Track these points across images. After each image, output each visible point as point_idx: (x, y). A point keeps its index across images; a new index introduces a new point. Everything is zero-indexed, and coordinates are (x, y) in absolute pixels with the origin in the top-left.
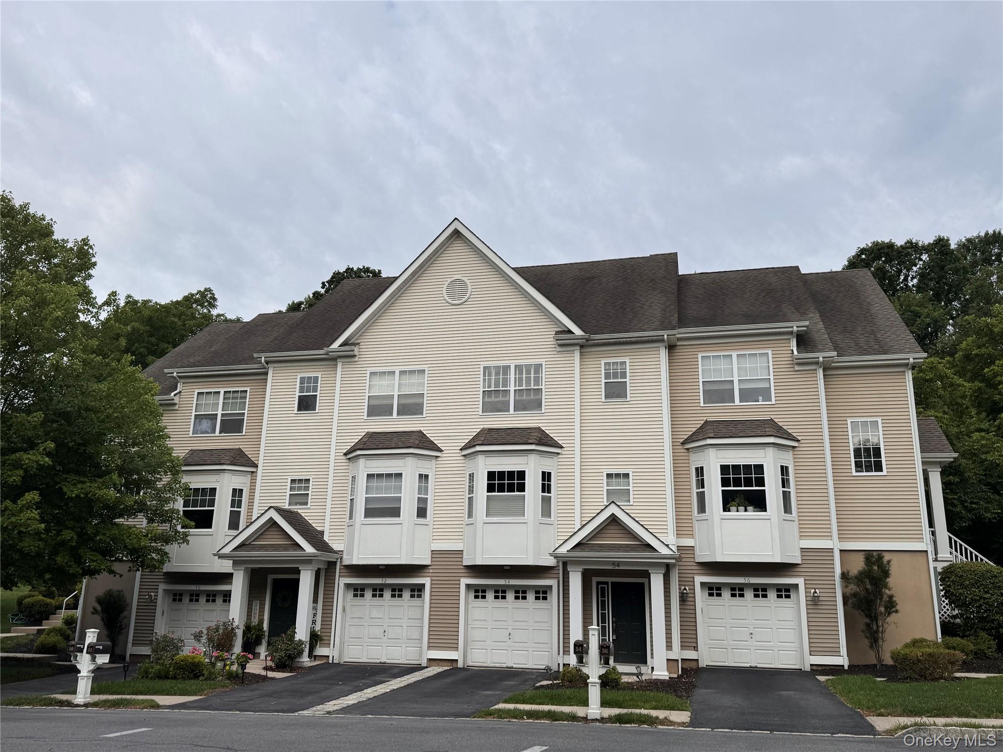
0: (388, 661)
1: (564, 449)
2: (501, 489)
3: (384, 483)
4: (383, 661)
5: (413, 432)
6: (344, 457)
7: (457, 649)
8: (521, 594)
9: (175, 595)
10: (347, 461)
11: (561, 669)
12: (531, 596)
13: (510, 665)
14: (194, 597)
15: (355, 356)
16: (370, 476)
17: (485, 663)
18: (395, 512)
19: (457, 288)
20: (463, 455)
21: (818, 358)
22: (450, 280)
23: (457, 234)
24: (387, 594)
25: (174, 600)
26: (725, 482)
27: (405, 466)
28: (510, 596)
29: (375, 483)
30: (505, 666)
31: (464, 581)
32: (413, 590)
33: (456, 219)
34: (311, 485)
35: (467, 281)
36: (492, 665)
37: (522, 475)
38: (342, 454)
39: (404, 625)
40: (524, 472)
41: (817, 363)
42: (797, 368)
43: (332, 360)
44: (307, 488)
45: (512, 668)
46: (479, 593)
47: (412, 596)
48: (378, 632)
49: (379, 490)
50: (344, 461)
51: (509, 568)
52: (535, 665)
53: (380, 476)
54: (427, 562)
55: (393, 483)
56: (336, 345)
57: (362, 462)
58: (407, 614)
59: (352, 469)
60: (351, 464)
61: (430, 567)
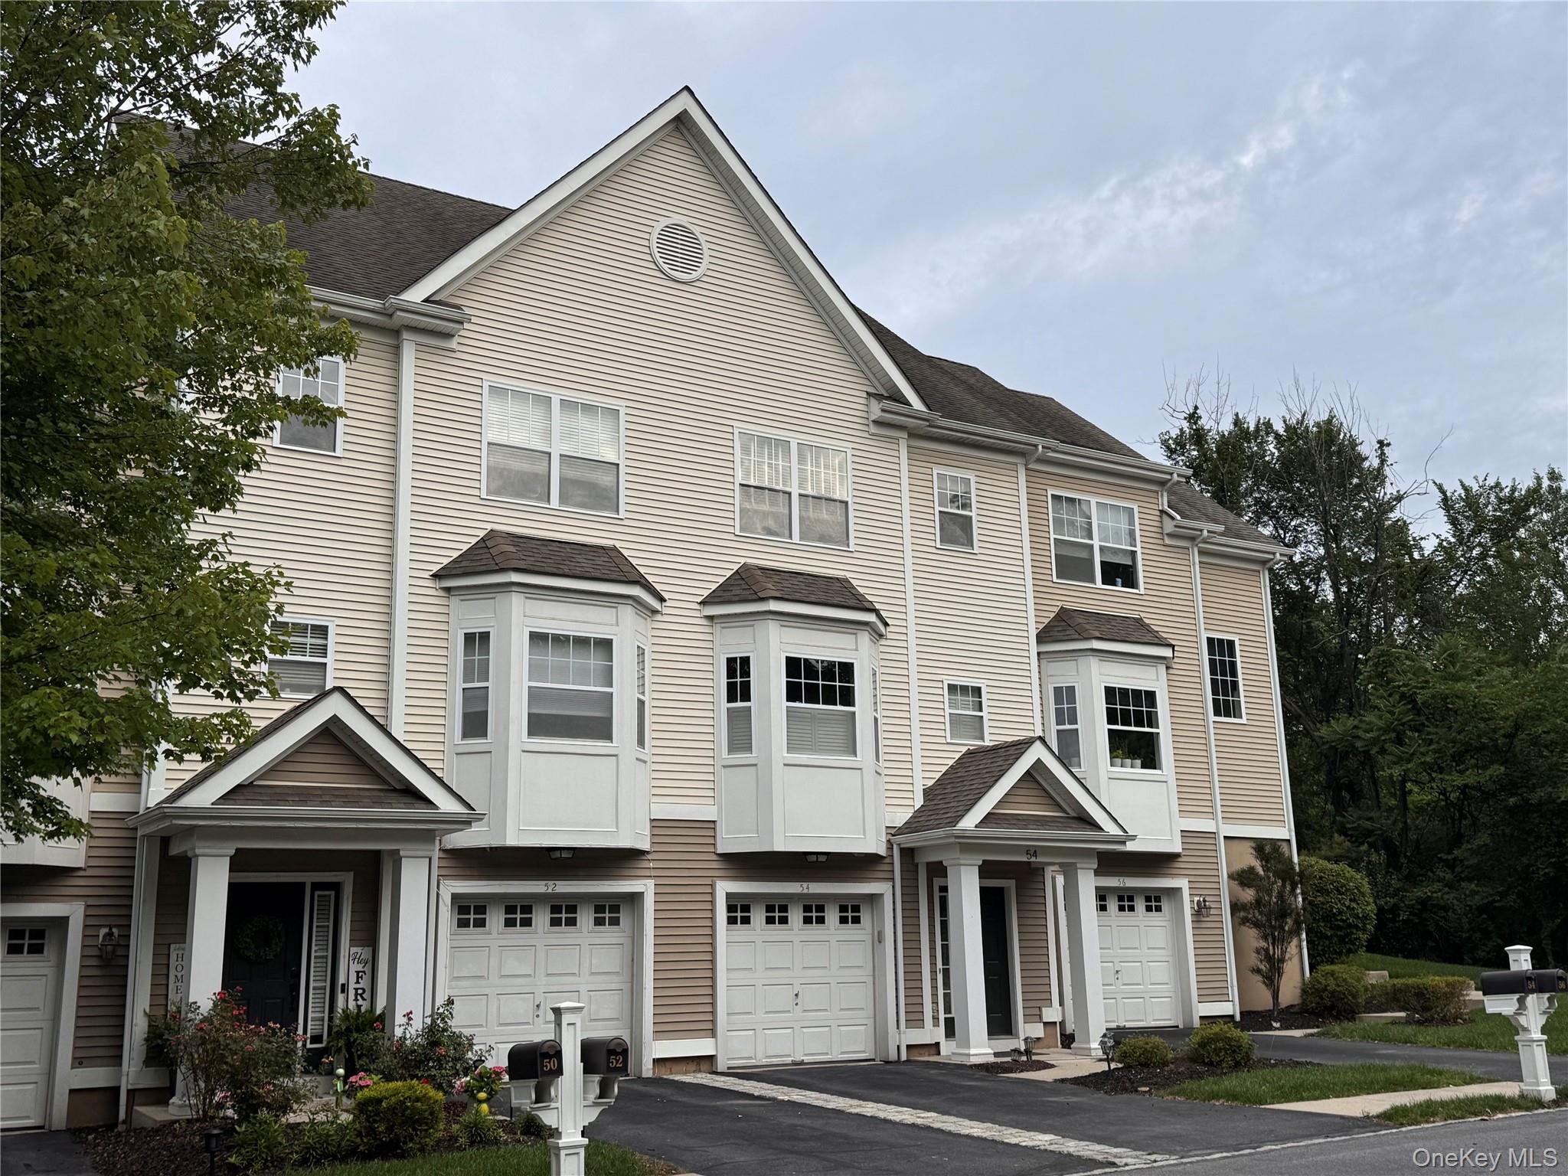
1: (889, 629)
2: (812, 698)
3: (572, 659)
6: (430, 584)
7: (713, 1033)
8: (814, 912)
10: (441, 593)
11: (904, 1057)
12: (832, 916)
13: (799, 1058)
15: (449, 336)
16: (537, 638)
17: (751, 1058)
18: (601, 728)
19: (680, 245)
20: (706, 617)
21: (1200, 531)
22: (664, 222)
24: (541, 918)
26: (1112, 718)
27: (616, 625)
28: (796, 916)
29: (551, 657)
30: (789, 1060)
31: (724, 888)
32: (599, 909)
33: (687, 88)
34: (330, 642)
35: (699, 236)
36: (765, 1061)
37: (847, 670)
39: (583, 989)
40: (850, 666)
41: (1192, 539)
45: (802, 1063)
46: (739, 910)
47: (599, 922)
48: (523, 1008)
49: (562, 673)
50: (434, 592)
53: (560, 640)
54: (645, 845)
55: (593, 661)
56: (416, 295)
57: (517, 601)
58: (587, 965)
59: (474, 616)
60: (454, 601)
61: (649, 857)
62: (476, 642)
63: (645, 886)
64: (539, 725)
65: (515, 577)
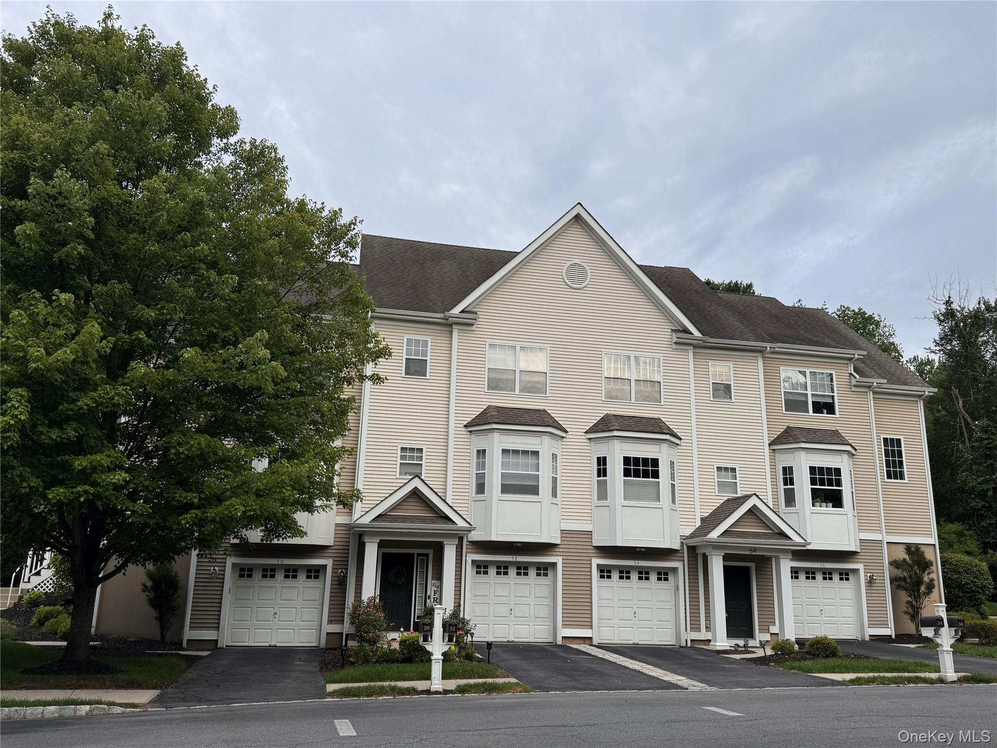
0: (516, 640)
1: (682, 441)
2: (637, 474)
3: (521, 460)
4: (511, 640)
5: (538, 410)
6: (463, 429)
7: (591, 627)
8: (644, 574)
9: (242, 570)
10: (468, 433)
11: (689, 645)
12: (653, 577)
13: (636, 641)
14: (269, 573)
15: (472, 325)
16: (505, 451)
17: (612, 639)
18: (533, 490)
19: (577, 272)
20: (588, 439)
21: (873, 383)
22: (569, 263)
23: (578, 218)
24: (512, 572)
25: (241, 576)
26: (813, 481)
27: (541, 444)
28: (634, 576)
29: (512, 459)
30: (631, 642)
31: (596, 561)
32: (538, 569)
33: (579, 203)
34: (424, 455)
35: (586, 267)
36: (619, 642)
37: (655, 462)
38: (462, 426)
39: (532, 604)
40: (657, 460)
41: (869, 387)
42: (854, 389)
43: (448, 326)
44: (421, 458)
45: (638, 644)
46: (605, 572)
47: (538, 575)
48: (505, 610)
49: (517, 466)
50: (464, 433)
51: (644, 550)
52: (659, 641)
53: (516, 452)
54: (558, 542)
55: (531, 460)
56: (456, 311)
57: (496, 436)
58: (533, 593)
59: (480, 442)
60: (473, 436)
61: (560, 547)
62: (481, 453)
63: (558, 560)
64: (506, 489)
65: (495, 426)
